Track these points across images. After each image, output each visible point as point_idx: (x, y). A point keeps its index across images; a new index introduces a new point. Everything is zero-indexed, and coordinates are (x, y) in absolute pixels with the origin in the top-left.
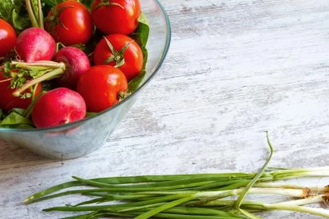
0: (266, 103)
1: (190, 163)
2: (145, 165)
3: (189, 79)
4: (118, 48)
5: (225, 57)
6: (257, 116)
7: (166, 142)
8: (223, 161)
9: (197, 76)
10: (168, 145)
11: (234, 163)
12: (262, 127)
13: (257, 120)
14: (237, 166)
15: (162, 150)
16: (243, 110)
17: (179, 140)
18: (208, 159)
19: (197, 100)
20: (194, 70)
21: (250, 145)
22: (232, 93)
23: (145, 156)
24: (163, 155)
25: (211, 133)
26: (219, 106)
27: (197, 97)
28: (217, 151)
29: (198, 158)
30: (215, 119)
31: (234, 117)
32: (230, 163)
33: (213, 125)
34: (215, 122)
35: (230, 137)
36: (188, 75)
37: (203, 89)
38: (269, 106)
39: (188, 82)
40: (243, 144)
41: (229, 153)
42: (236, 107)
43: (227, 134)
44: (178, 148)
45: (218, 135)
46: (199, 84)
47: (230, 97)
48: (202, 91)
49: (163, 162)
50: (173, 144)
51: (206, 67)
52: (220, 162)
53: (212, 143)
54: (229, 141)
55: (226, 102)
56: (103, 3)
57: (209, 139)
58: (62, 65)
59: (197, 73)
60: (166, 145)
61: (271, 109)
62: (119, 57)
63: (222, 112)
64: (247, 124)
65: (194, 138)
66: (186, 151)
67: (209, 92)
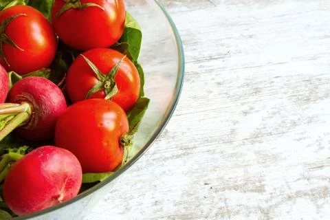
0: (308, 100)
1: (202, 183)
2: (139, 185)
3: (201, 67)
4: (106, 70)
5: (251, 37)
6: (295, 118)
7: (168, 155)
8: (247, 181)
9: (212, 63)
10: (171, 158)
11: (263, 183)
12: (302, 133)
13: (294, 124)
14: (266, 188)
15: (163, 165)
16: (275, 110)
17: (186, 151)
18: (226, 177)
19: (211, 96)
20: (206, 54)
21: (285, 159)
22: (261, 86)
23: (139, 173)
24: (164, 172)
25: (231, 142)
26: (242, 104)
27: (211, 92)
28: (239, 166)
29: (213, 176)
30: (235, 123)
31: (263, 120)
32: (258, 184)
33: (233, 131)
34: (236, 127)
35: (257, 146)
36: (199, 61)
37: (219, 81)
38: (312, 104)
39: (198, 70)
40: (275, 158)
41: (255, 170)
42: (265, 106)
43: (253, 143)
44: (185, 161)
45: (240, 145)
46: (214, 73)
47: (257, 91)
48: (219, 84)
49: (163, 182)
50: (178, 156)
51: (223, 50)
52: (243, 182)
53: (232, 155)
54: (256, 153)
55: (252, 99)
56: (71, 5)
57: (229, 149)
58: (26, 107)
59: (211, 58)
60: (168, 158)
61: (314, 108)
62: (108, 83)
63: (245, 113)
64: (280, 129)
65: (206, 148)
66: (196, 167)
67: (228, 85)
